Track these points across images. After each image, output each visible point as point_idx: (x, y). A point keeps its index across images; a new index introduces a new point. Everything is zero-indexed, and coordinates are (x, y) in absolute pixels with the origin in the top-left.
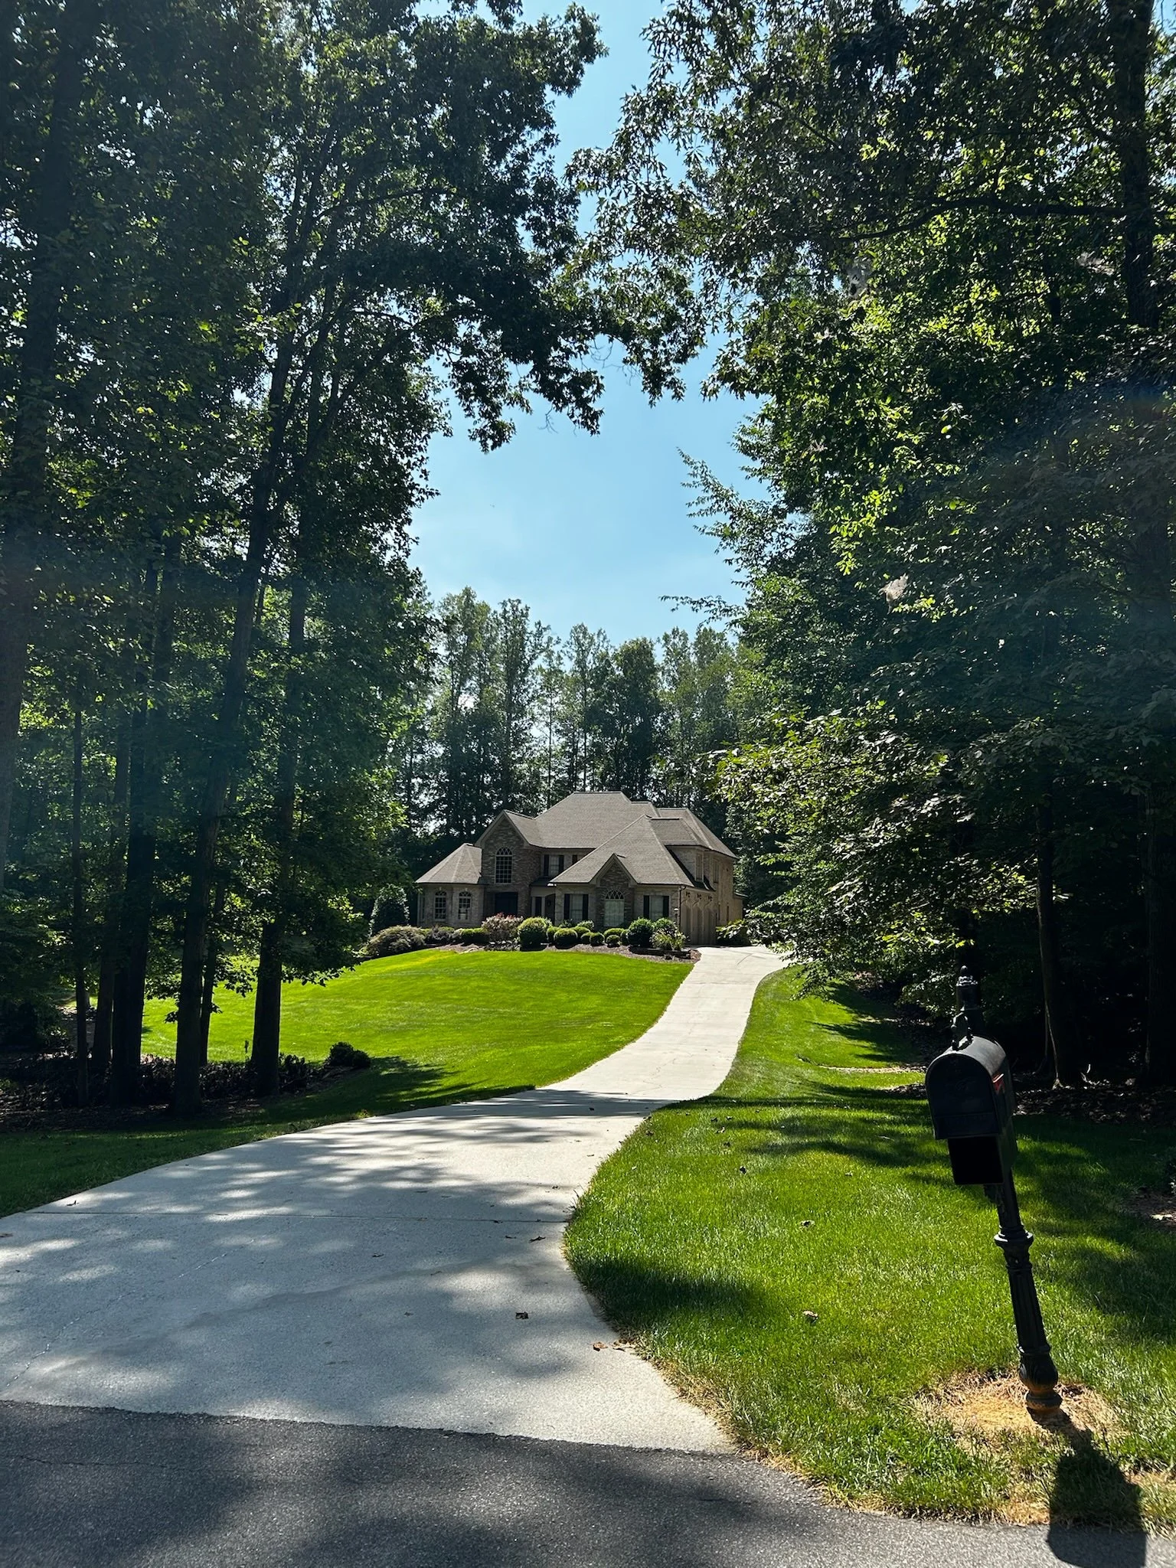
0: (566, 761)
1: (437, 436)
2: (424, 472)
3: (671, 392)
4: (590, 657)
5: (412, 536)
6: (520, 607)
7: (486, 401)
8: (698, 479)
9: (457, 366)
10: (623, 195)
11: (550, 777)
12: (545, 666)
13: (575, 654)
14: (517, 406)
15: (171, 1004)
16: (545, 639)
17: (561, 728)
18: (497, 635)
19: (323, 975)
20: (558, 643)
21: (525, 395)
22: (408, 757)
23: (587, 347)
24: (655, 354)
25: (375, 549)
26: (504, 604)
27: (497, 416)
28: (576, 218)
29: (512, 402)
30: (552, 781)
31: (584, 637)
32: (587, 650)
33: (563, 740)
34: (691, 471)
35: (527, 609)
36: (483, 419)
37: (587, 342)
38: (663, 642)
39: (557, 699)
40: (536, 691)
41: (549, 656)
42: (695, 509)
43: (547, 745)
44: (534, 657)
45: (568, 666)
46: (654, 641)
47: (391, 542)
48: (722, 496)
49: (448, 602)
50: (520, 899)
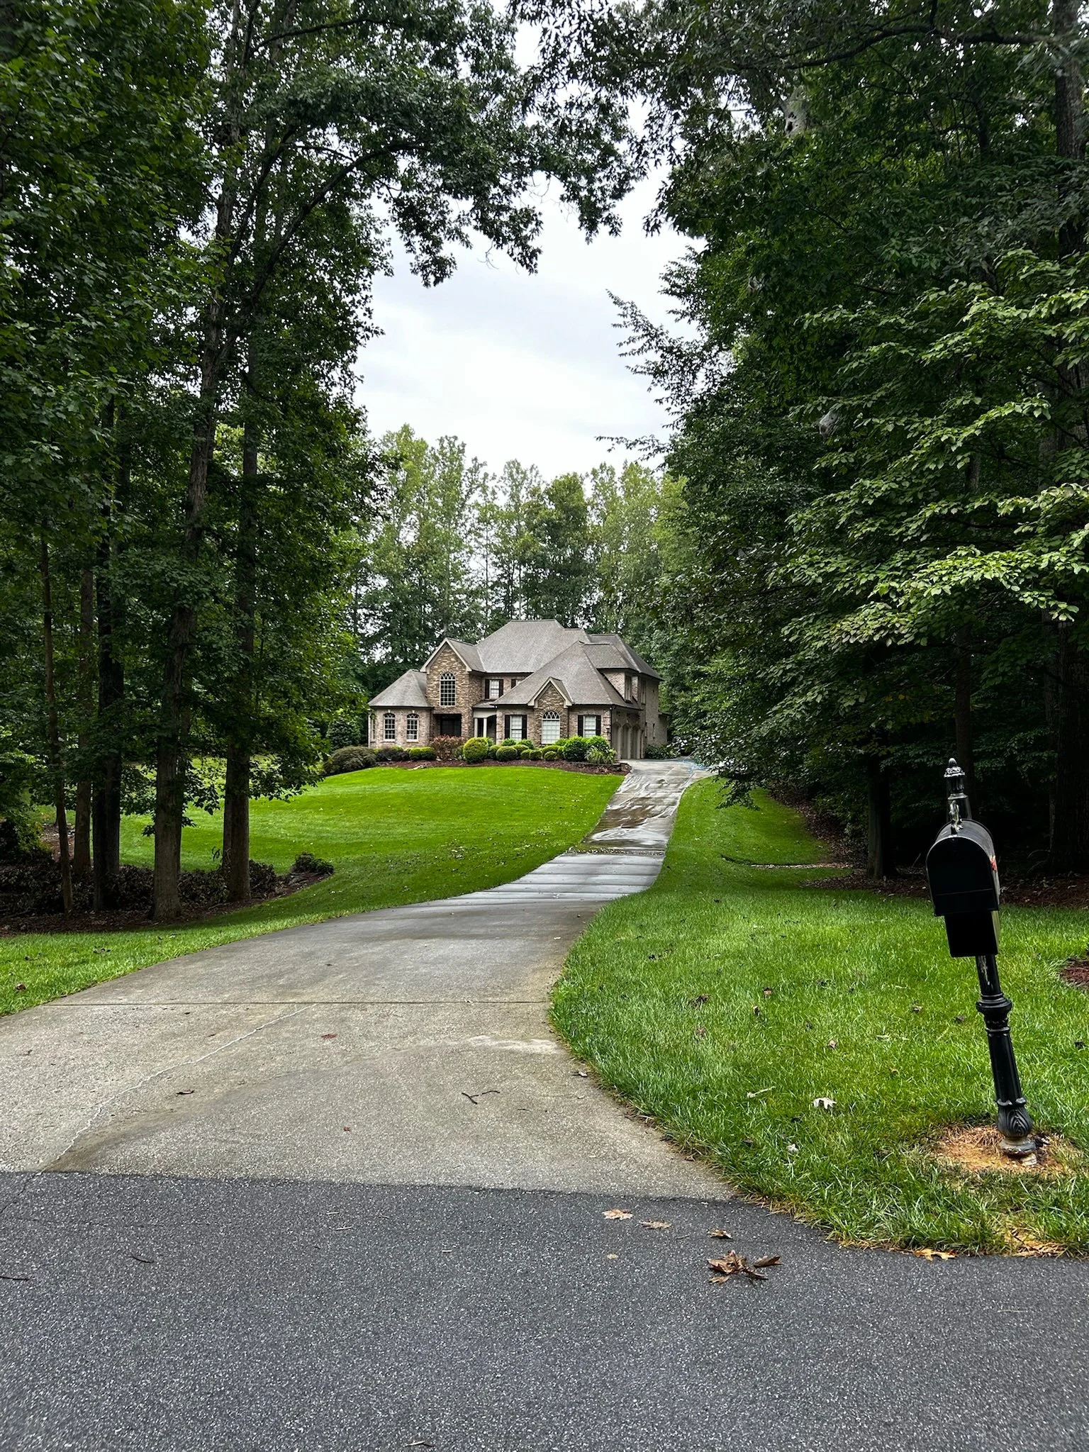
0: (502, 592)
1: (379, 274)
2: (368, 310)
3: (608, 228)
4: (523, 492)
5: (357, 374)
6: (457, 443)
7: (427, 236)
8: (629, 319)
9: (398, 202)
10: (567, 24)
11: (488, 607)
12: (481, 501)
13: (509, 489)
14: (458, 241)
15: (147, 819)
16: (481, 475)
17: (497, 560)
18: (435, 471)
19: (288, 792)
20: (493, 478)
21: (465, 229)
22: (354, 588)
23: (525, 183)
24: (591, 191)
25: (323, 387)
26: (441, 440)
27: (438, 251)
28: (513, 47)
29: (452, 238)
30: (490, 611)
31: (518, 472)
32: (521, 484)
33: (500, 572)
34: (621, 311)
35: (464, 445)
36: (424, 254)
37: (524, 179)
38: (592, 477)
39: (492, 532)
40: (472, 525)
41: (484, 491)
42: (626, 348)
43: (484, 577)
44: (470, 491)
45: (502, 501)
46: (584, 475)
47: (337, 380)
48: (652, 334)
49: (388, 439)
50: (463, 720)
